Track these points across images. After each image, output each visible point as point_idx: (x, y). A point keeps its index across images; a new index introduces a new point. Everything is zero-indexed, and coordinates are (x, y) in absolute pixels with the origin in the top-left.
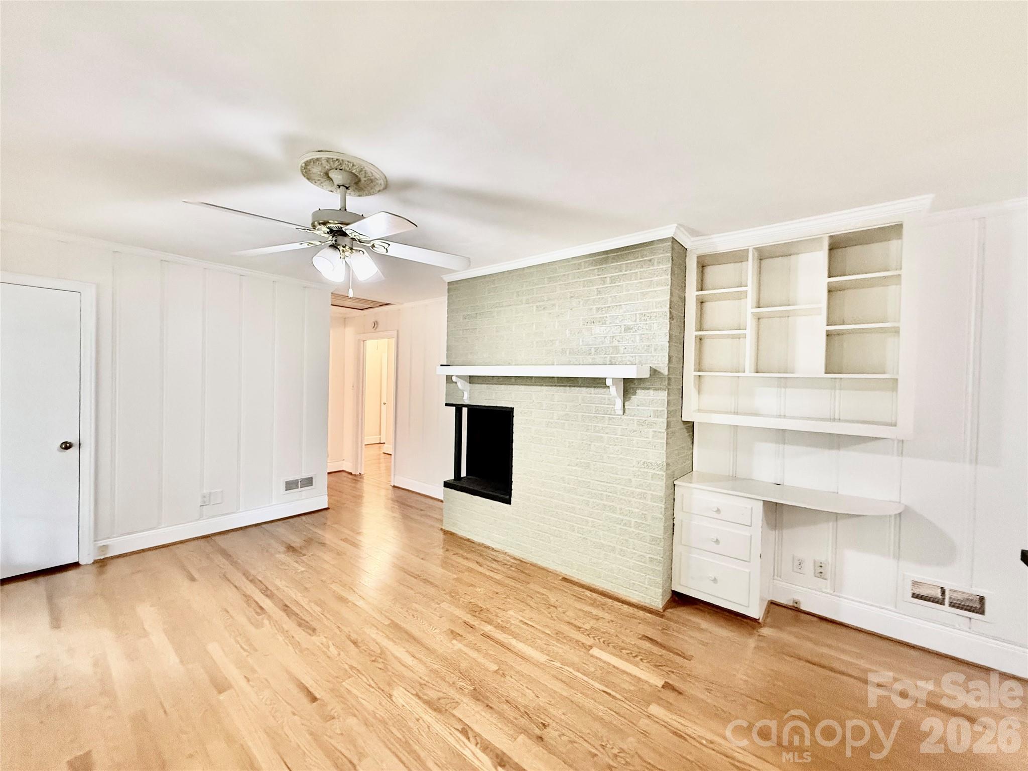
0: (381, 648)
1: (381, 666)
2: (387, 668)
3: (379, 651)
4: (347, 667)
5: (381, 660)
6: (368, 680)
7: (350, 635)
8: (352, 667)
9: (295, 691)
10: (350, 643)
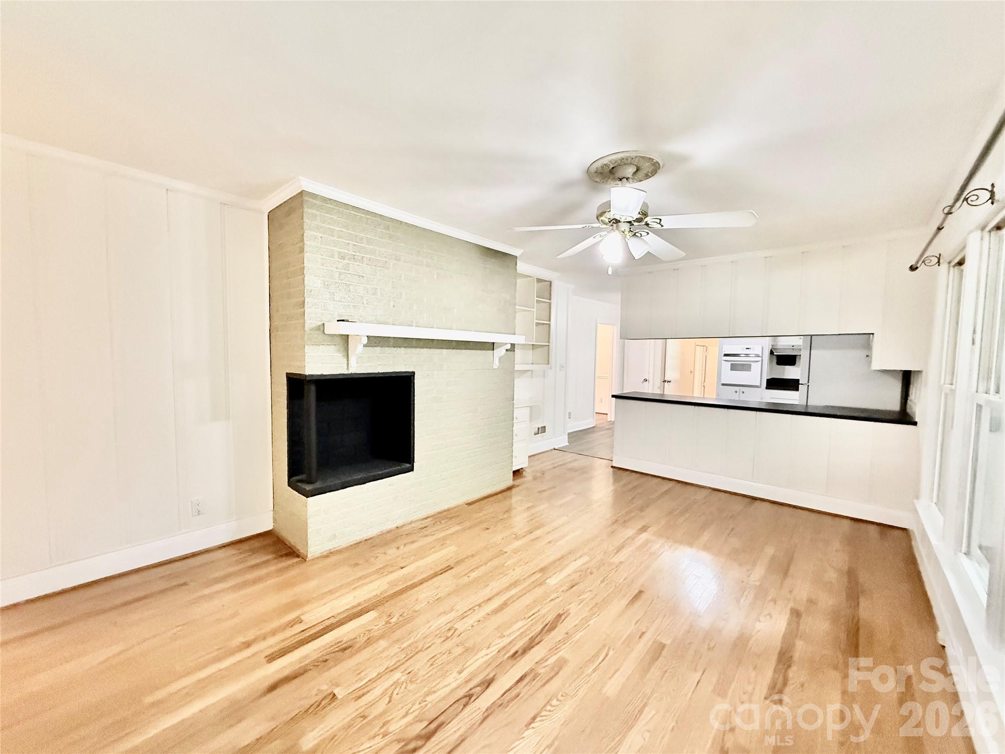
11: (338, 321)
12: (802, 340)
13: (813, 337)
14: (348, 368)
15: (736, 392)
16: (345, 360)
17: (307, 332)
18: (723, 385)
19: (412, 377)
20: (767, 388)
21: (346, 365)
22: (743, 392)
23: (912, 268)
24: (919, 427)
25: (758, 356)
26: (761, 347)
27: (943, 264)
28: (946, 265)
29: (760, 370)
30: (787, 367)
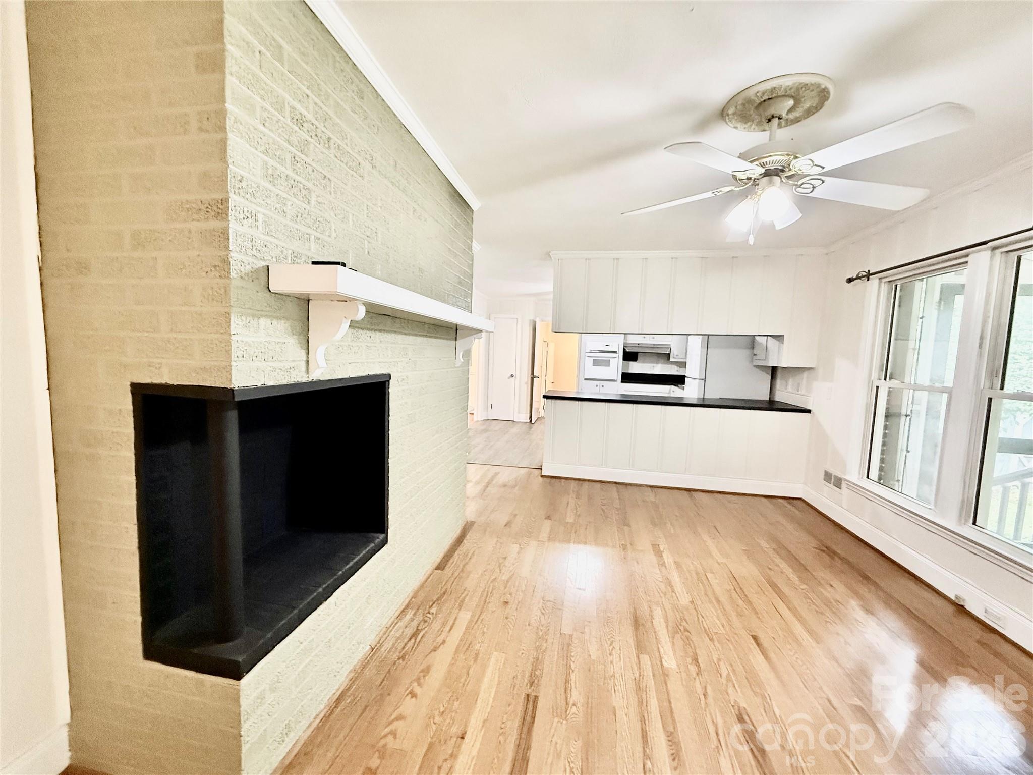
0: (673, 637)
1: (684, 623)
2: (681, 619)
3: (678, 636)
4: (716, 643)
5: (682, 628)
6: (702, 621)
7: (698, 674)
8: (711, 640)
9: (772, 655)
10: (701, 665)
11: (314, 263)
12: (701, 339)
13: (710, 337)
14: (307, 371)
15: (597, 386)
16: (303, 353)
17: (233, 282)
18: (586, 379)
19: (387, 383)
20: (622, 382)
21: (304, 364)
22: (603, 386)
23: (850, 280)
24: (813, 413)
25: (615, 352)
26: (617, 344)
27: (874, 280)
28: (877, 280)
29: (617, 366)
30: (631, 362)
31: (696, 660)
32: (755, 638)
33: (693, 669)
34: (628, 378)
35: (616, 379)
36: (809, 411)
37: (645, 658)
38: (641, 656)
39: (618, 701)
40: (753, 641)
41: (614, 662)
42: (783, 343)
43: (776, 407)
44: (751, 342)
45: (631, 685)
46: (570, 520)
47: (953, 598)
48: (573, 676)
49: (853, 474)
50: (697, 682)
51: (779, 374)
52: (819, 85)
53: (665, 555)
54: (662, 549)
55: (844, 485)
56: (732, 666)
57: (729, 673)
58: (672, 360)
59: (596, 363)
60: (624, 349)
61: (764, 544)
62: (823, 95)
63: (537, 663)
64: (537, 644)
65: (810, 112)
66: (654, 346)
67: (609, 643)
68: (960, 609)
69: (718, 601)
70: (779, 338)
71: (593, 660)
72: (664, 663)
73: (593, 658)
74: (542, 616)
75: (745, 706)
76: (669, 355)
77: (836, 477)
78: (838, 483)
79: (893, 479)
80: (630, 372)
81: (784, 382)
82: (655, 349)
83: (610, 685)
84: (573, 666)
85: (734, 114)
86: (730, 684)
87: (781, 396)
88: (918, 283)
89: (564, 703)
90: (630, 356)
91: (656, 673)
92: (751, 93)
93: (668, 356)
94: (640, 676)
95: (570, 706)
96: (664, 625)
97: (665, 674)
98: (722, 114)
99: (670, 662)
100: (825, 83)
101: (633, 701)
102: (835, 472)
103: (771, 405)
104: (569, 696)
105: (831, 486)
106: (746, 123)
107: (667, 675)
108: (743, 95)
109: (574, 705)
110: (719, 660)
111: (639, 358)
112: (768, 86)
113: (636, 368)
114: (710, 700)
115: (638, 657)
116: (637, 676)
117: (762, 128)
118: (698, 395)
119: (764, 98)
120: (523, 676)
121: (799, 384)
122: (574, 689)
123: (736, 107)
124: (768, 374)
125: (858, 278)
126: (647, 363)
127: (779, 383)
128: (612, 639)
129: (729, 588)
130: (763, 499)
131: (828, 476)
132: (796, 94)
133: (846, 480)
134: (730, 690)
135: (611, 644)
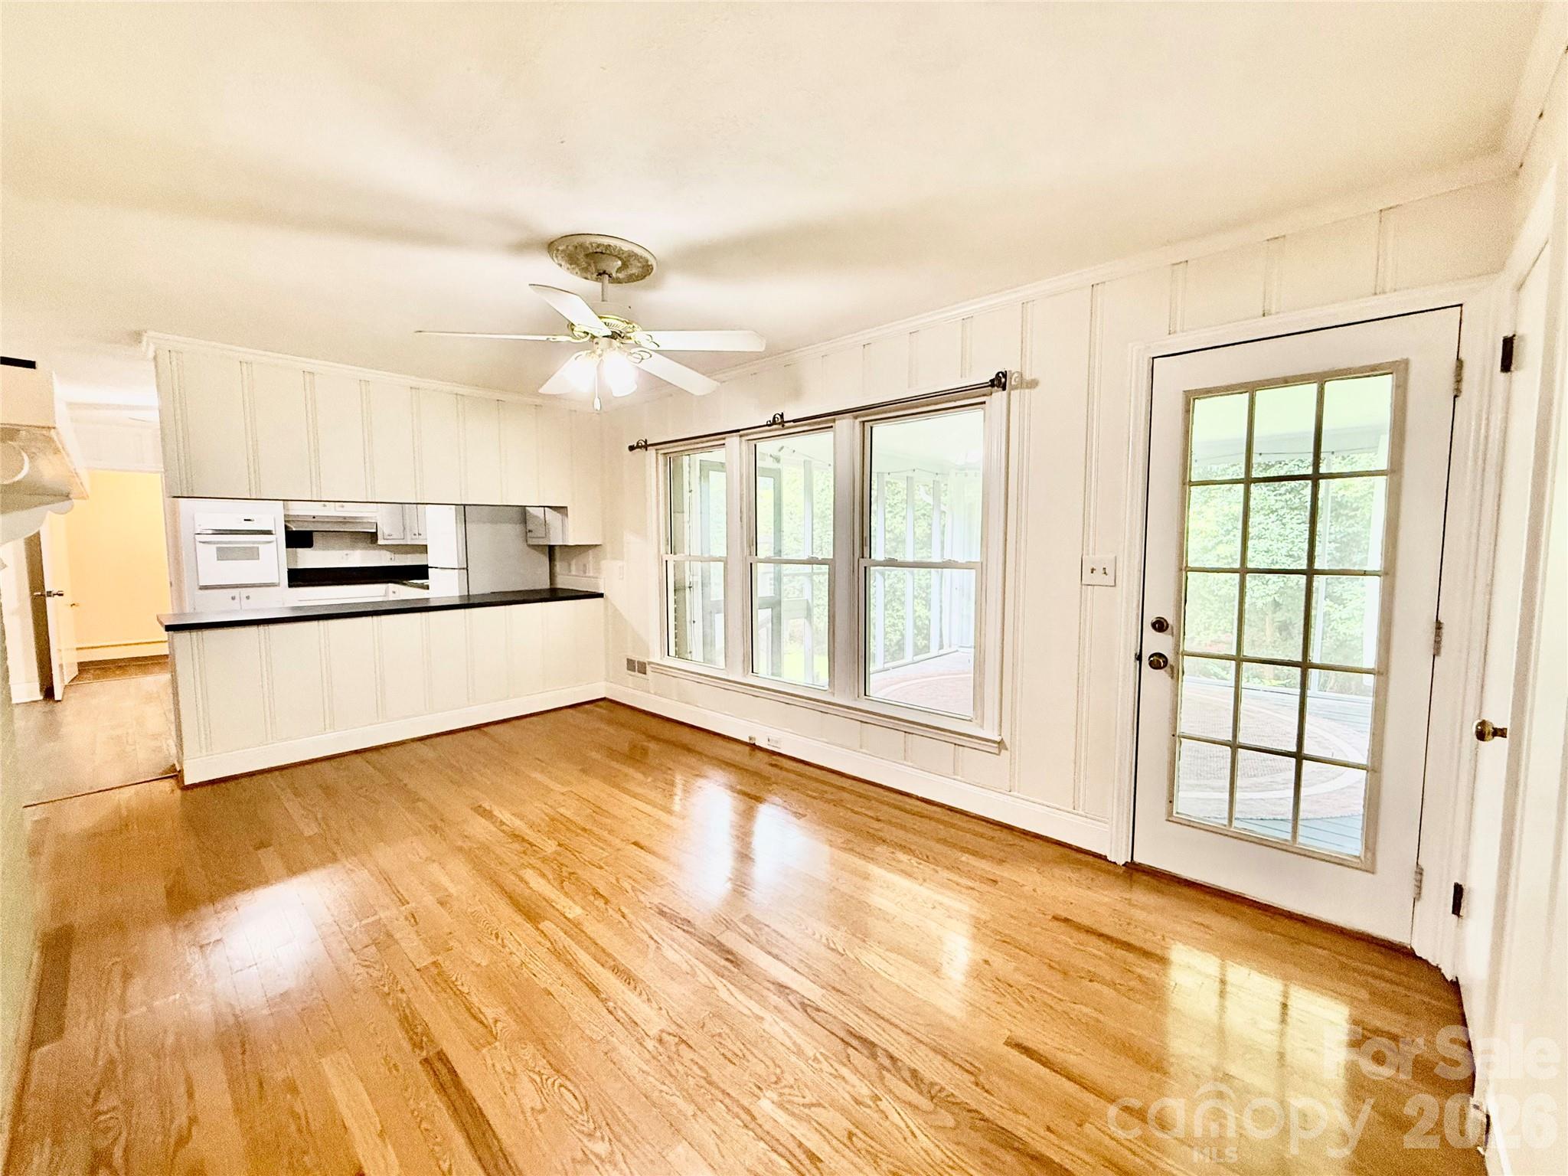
0: (563, 889)
1: (564, 869)
2: (558, 866)
3: (567, 884)
4: (606, 868)
5: (565, 875)
6: (581, 857)
7: (606, 904)
8: (600, 867)
9: (656, 849)
10: (604, 894)
12: (449, 511)
15: (234, 597)
18: (202, 587)
20: (290, 586)
22: (247, 597)
23: (632, 448)
24: (607, 598)
25: (269, 533)
26: (272, 518)
27: (652, 451)
28: (654, 451)
29: (275, 559)
30: (300, 550)
31: (597, 893)
32: (636, 844)
33: (600, 903)
34: (299, 578)
35: (276, 581)
36: (601, 595)
37: (546, 925)
38: (540, 926)
39: (544, 980)
40: (635, 847)
41: (514, 951)
42: (567, 515)
43: (561, 595)
44: (522, 514)
45: (548, 958)
46: (310, 830)
47: (747, 740)
48: (474, 999)
49: (656, 656)
50: (611, 911)
51: (558, 553)
52: (647, 261)
53: (496, 813)
54: (488, 808)
55: (648, 668)
56: (630, 877)
57: (633, 886)
58: (380, 542)
59: (223, 554)
60: (286, 527)
61: (594, 755)
62: (647, 270)
63: (409, 1022)
64: (390, 1002)
65: (631, 279)
66: (345, 521)
67: (493, 937)
68: (754, 747)
69: (584, 830)
70: (561, 510)
71: (487, 966)
72: (570, 916)
73: (484, 964)
74: (371, 971)
75: (660, 901)
76: (376, 533)
77: (638, 662)
78: (642, 668)
79: (686, 652)
80: (300, 566)
81: (565, 564)
82: (347, 525)
83: (525, 974)
84: (465, 989)
85: (563, 251)
86: (638, 893)
87: (563, 582)
88: (686, 459)
89: (481, 1030)
90: (298, 539)
91: (565, 928)
92: (588, 240)
93: (373, 537)
94: (552, 944)
95: (493, 1026)
96: (542, 881)
97: (577, 925)
98: (551, 246)
99: (575, 911)
100: (652, 261)
101: (559, 967)
102: (637, 658)
103: (554, 594)
104: (481, 1016)
105: (636, 673)
106: (571, 264)
107: (579, 924)
108: (581, 239)
109: (496, 1021)
110: (617, 880)
111: (316, 538)
112: (606, 241)
113: (310, 559)
114: (630, 917)
115: (538, 929)
116: (549, 945)
117: (585, 275)
118: (460, 591)
119: (598, 250)
120: (399, 1049)
121: (585, 566)
122: (484, 1009)
123: (567, 246)
124: (544, 553)
125: (638, 447)
126: (334, 549)
127: (559, 566)
128: (494, 932)
129: (589, 811)
130: (570, 711)
131: (631, 665)
132: (627, 259)
133: (650, 663)
134: (642, 898)
135: (497, 938)
